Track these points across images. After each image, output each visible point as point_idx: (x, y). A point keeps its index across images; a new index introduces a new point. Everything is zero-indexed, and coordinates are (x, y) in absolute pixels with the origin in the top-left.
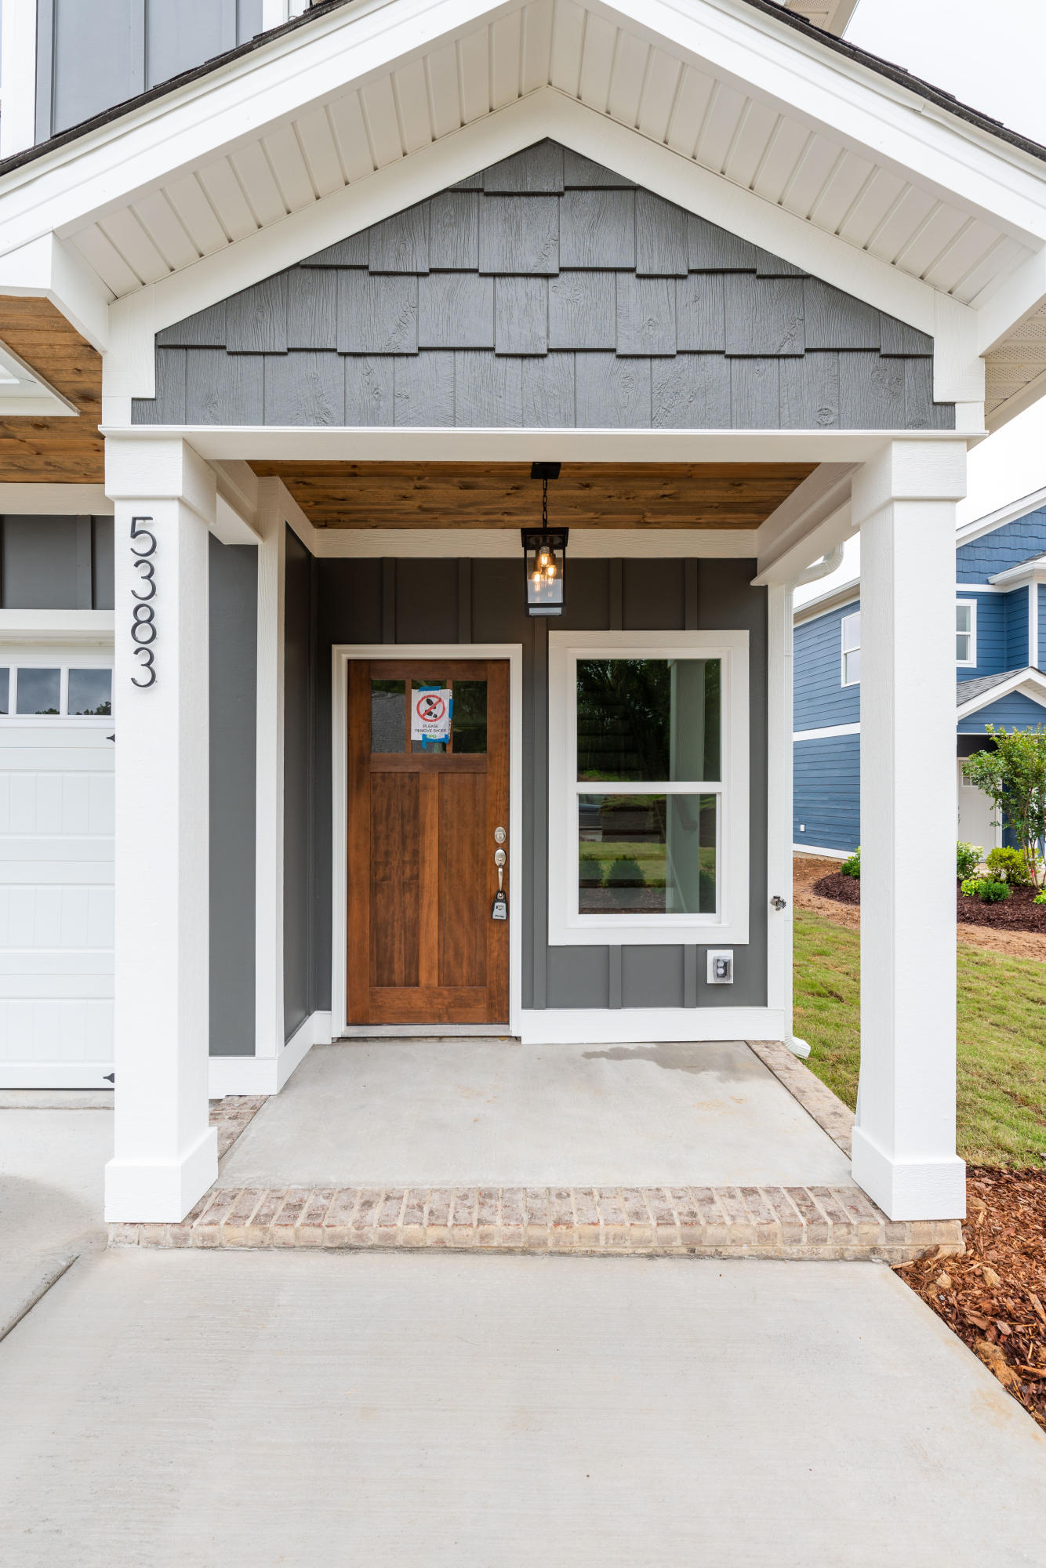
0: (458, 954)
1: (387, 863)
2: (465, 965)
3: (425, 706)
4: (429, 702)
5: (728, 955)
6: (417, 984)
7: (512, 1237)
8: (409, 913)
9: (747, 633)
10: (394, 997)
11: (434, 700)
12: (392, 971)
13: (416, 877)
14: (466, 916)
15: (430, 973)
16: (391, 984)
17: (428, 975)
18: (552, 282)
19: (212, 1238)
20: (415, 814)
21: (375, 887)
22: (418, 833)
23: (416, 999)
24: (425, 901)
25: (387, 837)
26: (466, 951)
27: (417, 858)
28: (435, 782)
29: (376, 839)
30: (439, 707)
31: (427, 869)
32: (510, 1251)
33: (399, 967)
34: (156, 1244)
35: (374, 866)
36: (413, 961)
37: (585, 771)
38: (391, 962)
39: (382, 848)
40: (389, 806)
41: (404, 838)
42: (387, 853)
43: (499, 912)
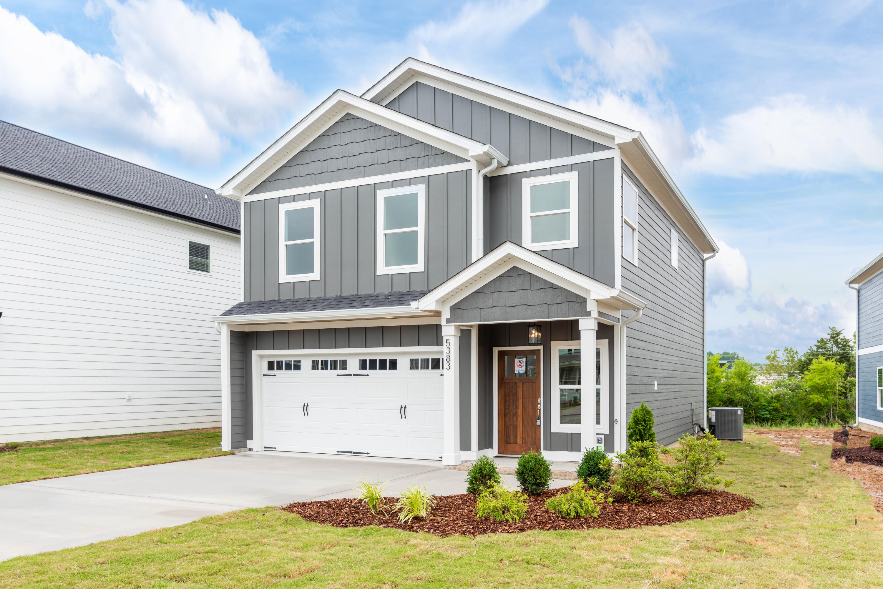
0: (528, 435)
1: (509, 408)
2: (530, 437)
3: (519, 363)
4: (520, 362)
5: (603, 437)
6: (517, 443)
8: (515, 423)
9: (608, 340)
10: (510, 447)
11: (521, 361)
12: (510, 439)
13: (516, 413)
14: (530, 424)
15: (520, 440)
16: (510, 443)
17: (519, 441)
18: (516, 292)
19: (459, 468)
20: (516, 395)
21: (505, 415)
22: (517, 400)
23: (517, 448)
24: (519, 419)
25: (509, 401)
26: (530, 434)
27: (517, 407)
28: (521, 385)
29: (506, 402)
30: (523, 363)
31: (519, 410)
33: (512, 438)
34: (450, 469)
35: (505, 409)
36: (516, 437)
37: (561, 383)
38: (510, 437)
39: (507, 404)
40: (509, 392)
41: (513, 401)
42: (509, 406)
43: (538, 423)
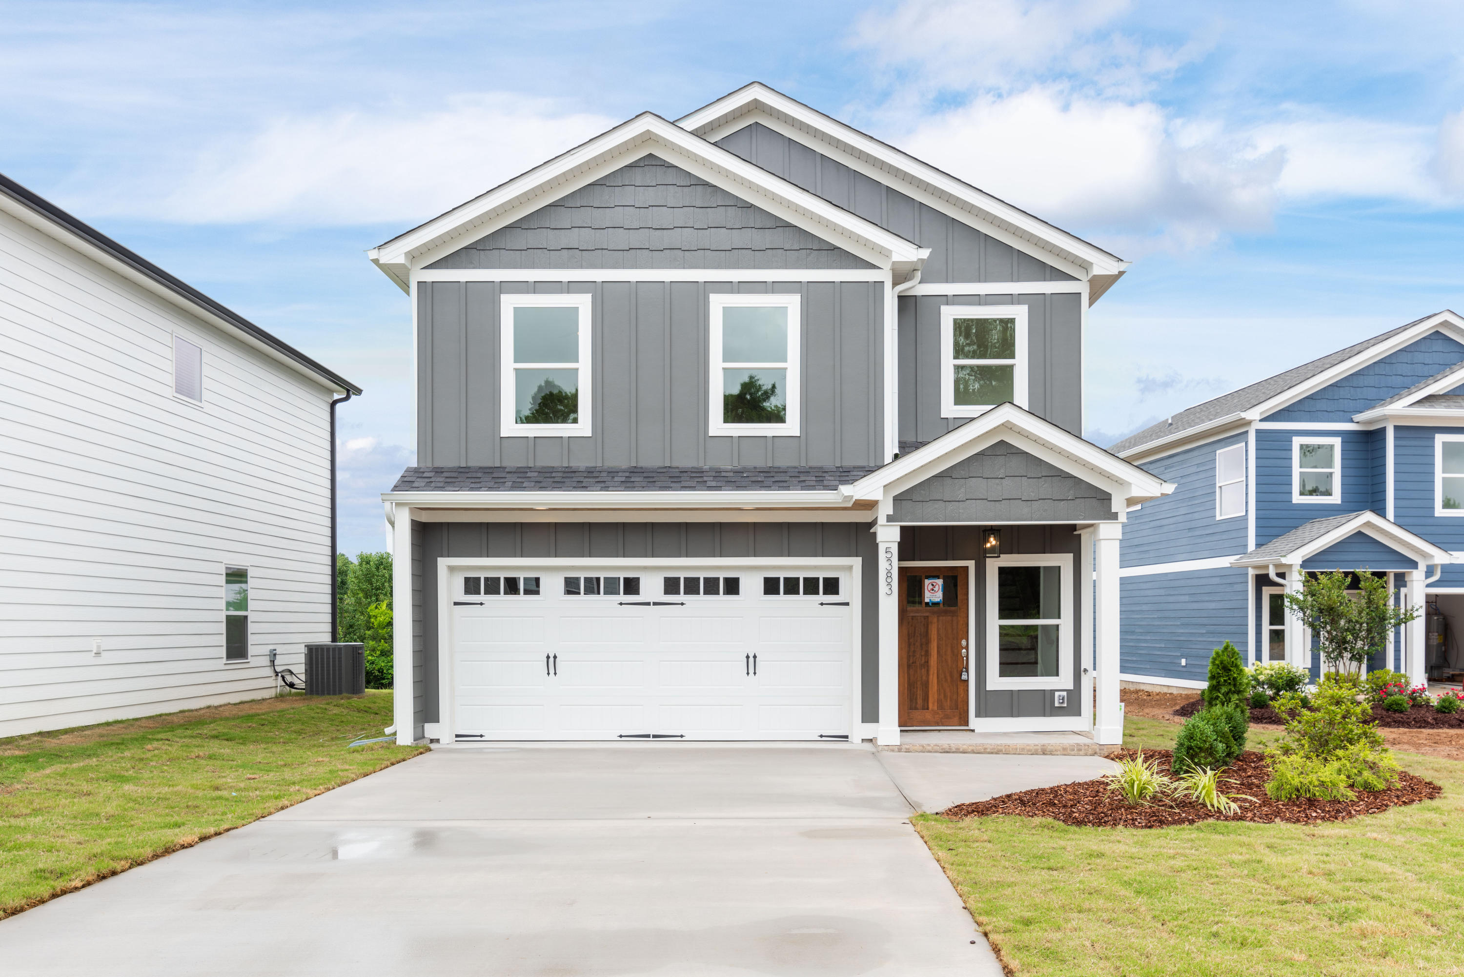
0: (945, 696)
1: (914, 656)
2: (948, 700)
3: (930, 587)
4: (933, 585)
5: (1065, 693)
6: (928, 709)
7: (993, 749)
8: (924, 678)
9: (1072, 555)
10: (918, 714)
11: (935, 584)
12: (916, 703)
13: (927, 662)
14: (949, 678)
15: (933, 704)
16: (916, 709)
17: (932, 705)
18: (1003, 480)
19: (908, 749)
20: (927, 635)
21: (909, 666)
22: (928, 642)
23: (928, 715)
24: (931, 672)
25: (914, 644)
26: (949, 694)
27: (927, 654)
28: (935, 620)
29: (909, 645)
30: (937, 586)
31: (932, 658)
32: (992, 753)
33: (920, 702)
34: (893, 751)
35: (909, 657)
36: (926, 699)
37: (1002, 616)
38: (916, 699)
39: (912, 649)
40: (915, 632)
41: (921, 645)
42: (914, 652)
43: (964, 677)
